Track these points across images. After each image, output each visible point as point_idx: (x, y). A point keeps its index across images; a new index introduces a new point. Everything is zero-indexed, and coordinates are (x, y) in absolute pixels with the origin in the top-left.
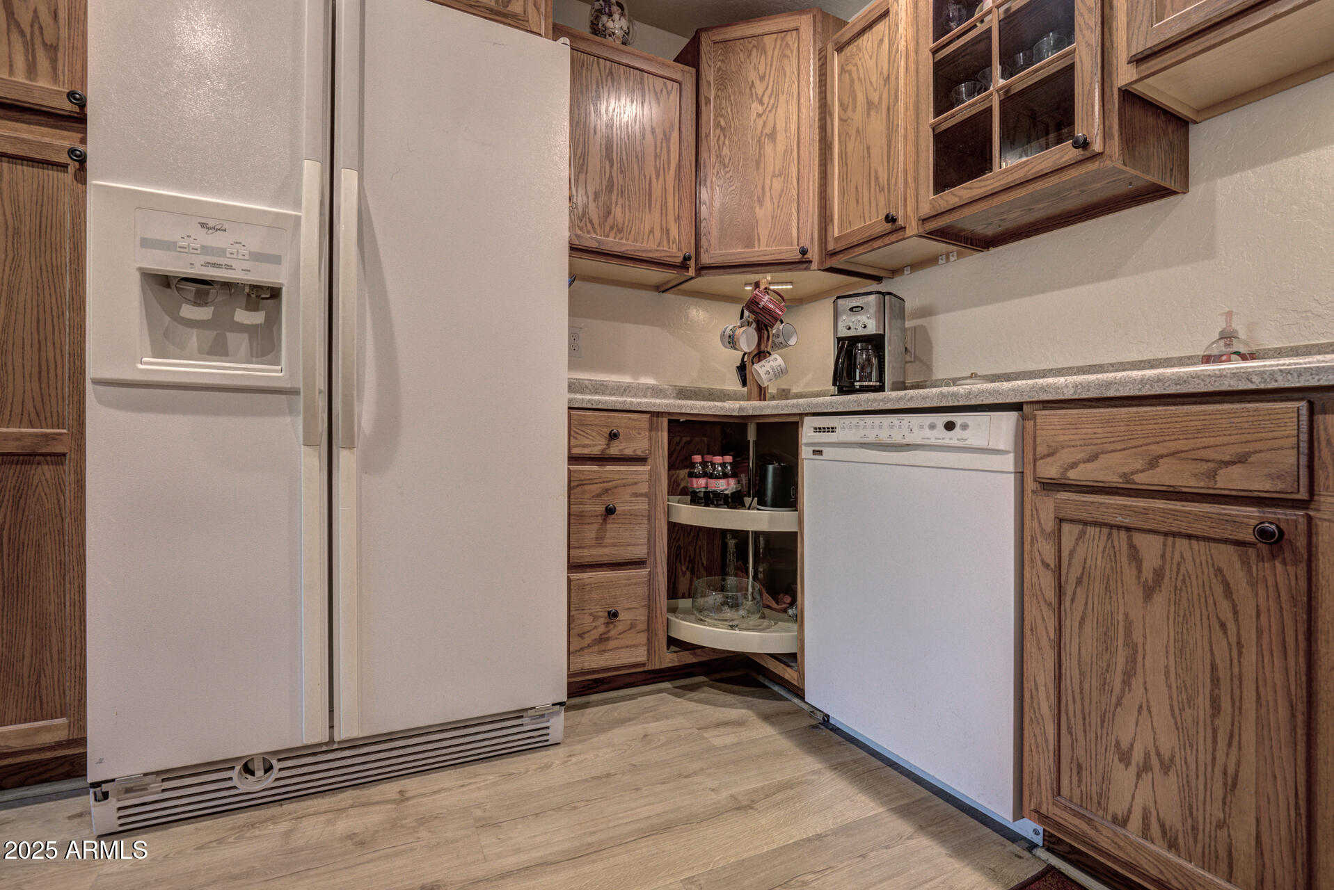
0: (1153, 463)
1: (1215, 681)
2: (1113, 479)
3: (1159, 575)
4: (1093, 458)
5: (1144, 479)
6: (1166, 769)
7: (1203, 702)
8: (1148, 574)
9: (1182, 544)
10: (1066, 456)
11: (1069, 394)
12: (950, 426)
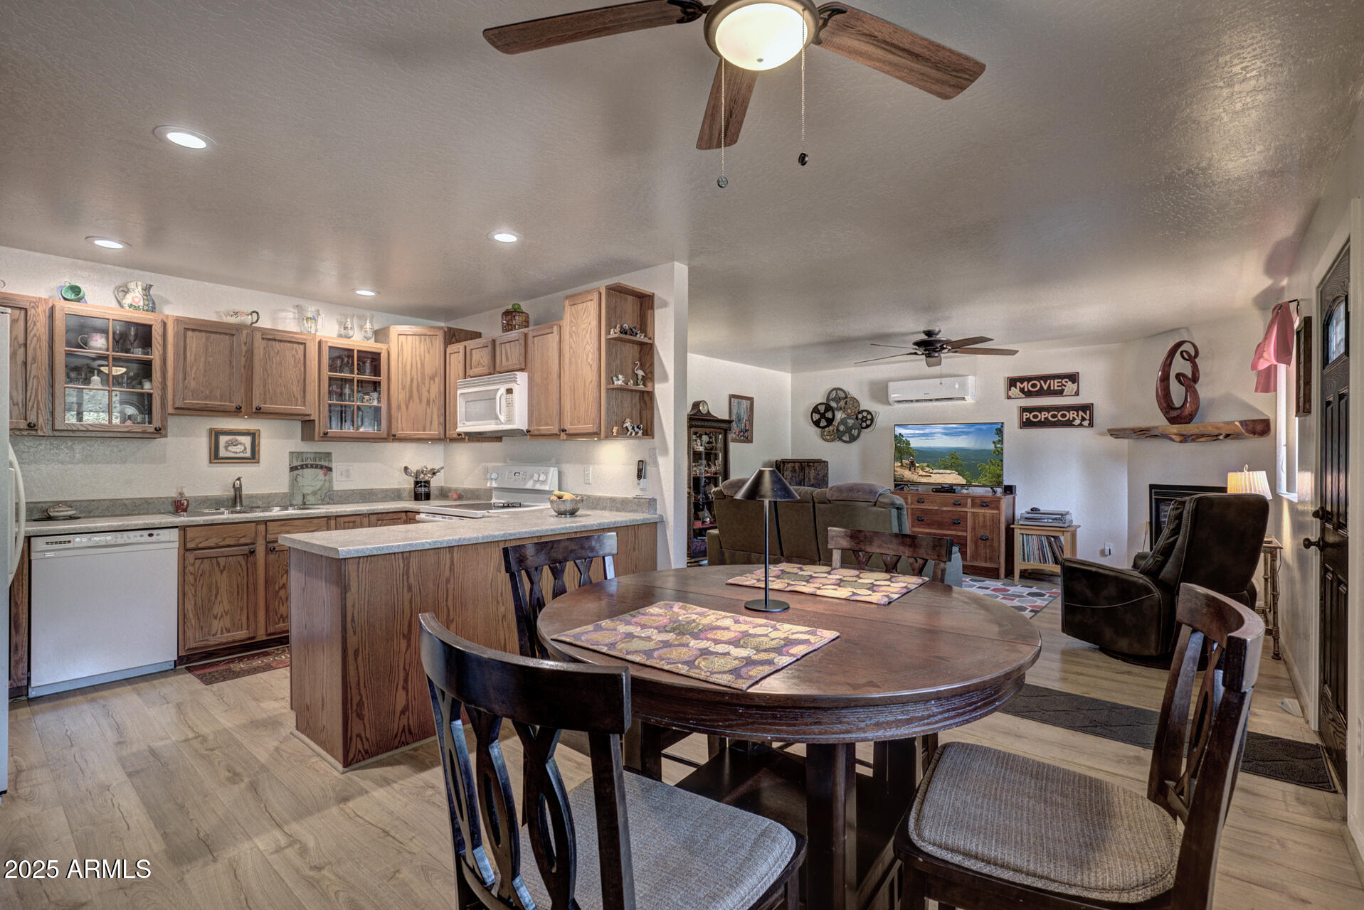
0: (224, 539)
1: (238, 588)
2: (213, 545)
3: (224, 567)
4: (207, 540)
5: (221, 544)
6: (226, 614)
7: (235, 594)
8: (222, 567)
9: (231, 558)
10: (197, 540)
11: (202, 523)
12: (151, 535)
